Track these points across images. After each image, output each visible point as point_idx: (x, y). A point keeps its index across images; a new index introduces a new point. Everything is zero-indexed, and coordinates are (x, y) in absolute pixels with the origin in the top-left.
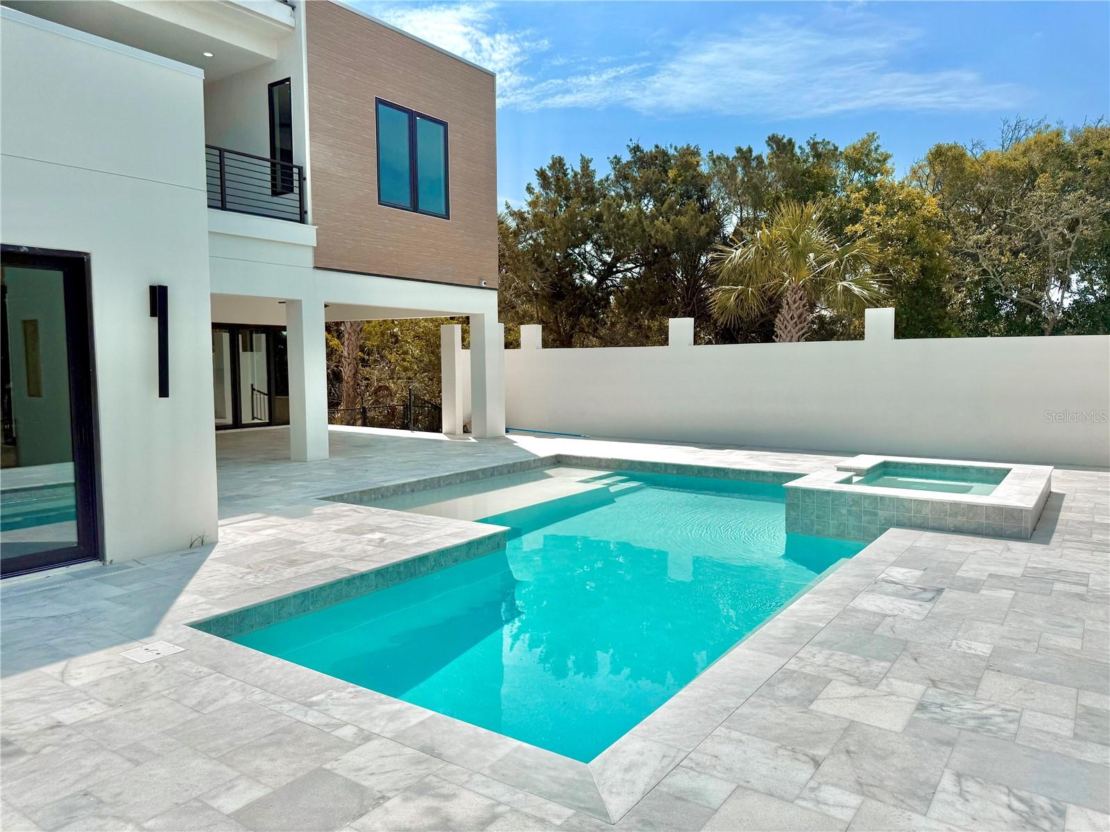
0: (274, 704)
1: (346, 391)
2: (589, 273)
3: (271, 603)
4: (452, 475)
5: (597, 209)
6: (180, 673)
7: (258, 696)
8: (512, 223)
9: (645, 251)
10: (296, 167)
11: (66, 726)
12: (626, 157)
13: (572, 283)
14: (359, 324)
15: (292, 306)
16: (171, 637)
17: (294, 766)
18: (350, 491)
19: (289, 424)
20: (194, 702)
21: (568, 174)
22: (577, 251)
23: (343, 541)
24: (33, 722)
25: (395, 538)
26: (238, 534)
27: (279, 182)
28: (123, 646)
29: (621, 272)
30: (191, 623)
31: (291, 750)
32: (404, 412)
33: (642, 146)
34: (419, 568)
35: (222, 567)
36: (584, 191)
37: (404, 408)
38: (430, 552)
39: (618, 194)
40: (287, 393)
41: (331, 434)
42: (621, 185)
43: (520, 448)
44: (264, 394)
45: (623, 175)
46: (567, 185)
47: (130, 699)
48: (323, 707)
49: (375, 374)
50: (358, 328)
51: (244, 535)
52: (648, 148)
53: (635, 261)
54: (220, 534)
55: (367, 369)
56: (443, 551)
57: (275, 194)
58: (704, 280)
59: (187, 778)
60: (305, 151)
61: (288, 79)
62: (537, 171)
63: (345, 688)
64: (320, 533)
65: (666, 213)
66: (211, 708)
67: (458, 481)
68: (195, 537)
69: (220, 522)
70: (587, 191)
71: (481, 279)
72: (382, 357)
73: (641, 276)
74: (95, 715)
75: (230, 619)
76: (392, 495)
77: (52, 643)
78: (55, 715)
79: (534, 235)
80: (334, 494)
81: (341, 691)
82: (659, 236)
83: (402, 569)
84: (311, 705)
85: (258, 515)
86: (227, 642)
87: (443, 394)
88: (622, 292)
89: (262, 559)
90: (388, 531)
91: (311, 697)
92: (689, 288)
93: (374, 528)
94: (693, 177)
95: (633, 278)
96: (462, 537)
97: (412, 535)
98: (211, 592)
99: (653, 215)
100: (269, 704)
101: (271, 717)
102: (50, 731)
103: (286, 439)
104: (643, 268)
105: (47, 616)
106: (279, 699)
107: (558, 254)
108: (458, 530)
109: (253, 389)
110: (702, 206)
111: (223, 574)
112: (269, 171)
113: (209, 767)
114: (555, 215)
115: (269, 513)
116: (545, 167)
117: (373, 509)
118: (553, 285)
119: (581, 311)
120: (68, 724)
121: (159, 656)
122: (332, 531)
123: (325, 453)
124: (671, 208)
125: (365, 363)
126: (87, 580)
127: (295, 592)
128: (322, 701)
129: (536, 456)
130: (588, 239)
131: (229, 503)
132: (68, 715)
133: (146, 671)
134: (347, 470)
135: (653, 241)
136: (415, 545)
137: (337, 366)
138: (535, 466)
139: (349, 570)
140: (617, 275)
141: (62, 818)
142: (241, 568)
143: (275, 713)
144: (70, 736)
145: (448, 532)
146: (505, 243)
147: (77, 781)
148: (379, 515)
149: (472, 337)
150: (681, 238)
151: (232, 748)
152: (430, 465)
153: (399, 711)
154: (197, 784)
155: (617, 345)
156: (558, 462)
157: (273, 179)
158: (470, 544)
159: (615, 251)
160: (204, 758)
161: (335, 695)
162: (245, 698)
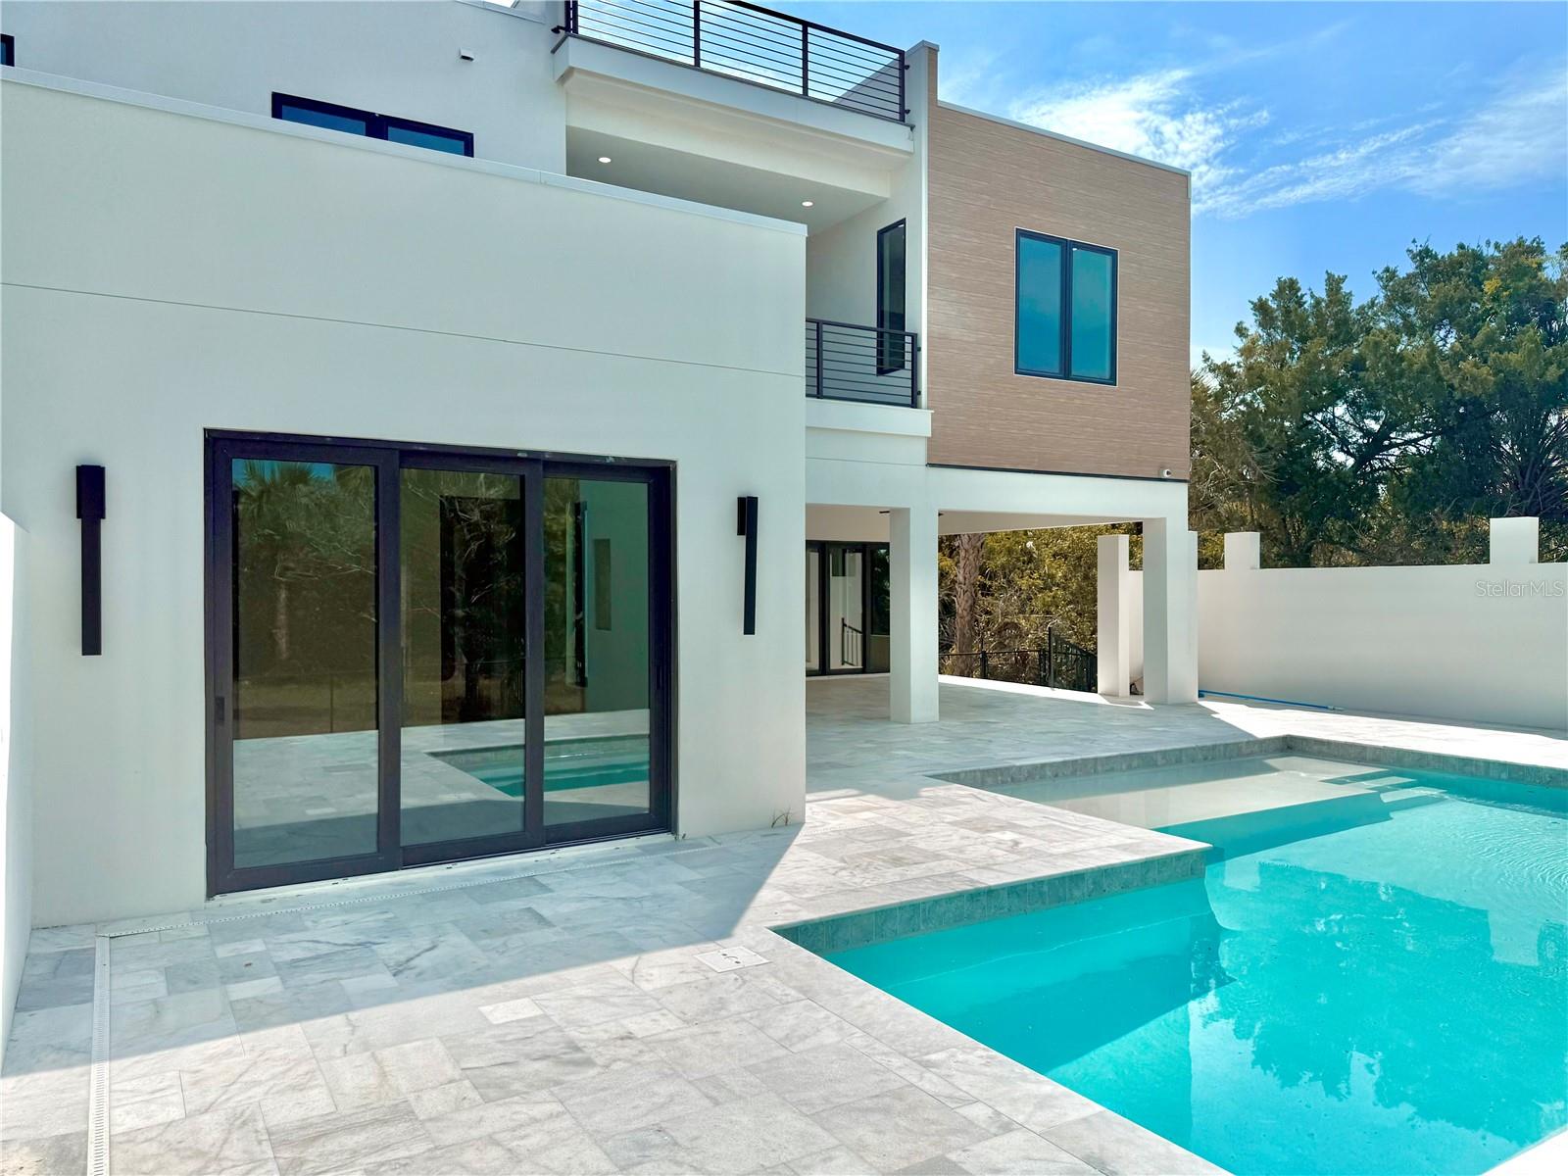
0: (878, 1054)
1: (960, 629)
2: (1341, 450)
3: (872, 913)
4: (1116, 756)
5: (1355, 351)
6: (764, 992)
7: (858, 1040)
8: (1213, 383)
9: (1442, 410)
10: (909, 335)
11: (638, 1039)
12: (1406, 268)
13: (1311, 467)
14: (979, 537)
15: (897, 516)
16: (753, 943)
17: (908, 1146)
18: (968, 769)
19: (889, 671)
20: (781, 1034)
21: (1305, 303)
22: (1319, 417)
23: (963, 838)
24: (603, 1027)
25: (1035, 843)
26: (829, 814)
27: (886, 358)
28: (699, 946)
29: (1397, 445)
30: (775, 927)
31: (903, 1123)
32: (1040, 659)
33: (1434, 248)
34: (1070, 890)
35: (811, 856)
36: (1331, 325)
37: (1040, 655)
38: (1087, 870)
39: (1391, 326)
40: (887, 632)
41: (942, 687)
42: (1397, 312)
43: (1223, 722)
44: (857, 631)
45: (1399, 293)
46: (1303, 320)
47: (707, 1017)
48: (944, 1072)
49: (1001, 605)
50: (979, 543)
51: (837, 817)
52: (1445, 249)
53: (1423, 428)
54: (808, 813)
55: (989, 598)
56: (1106, 870)
57: (881, 372)
58: (1557, 452)
59: (774, 1135)
60: (921, 312)
61: (903, 221)
62: (1252, 303)
63: (975, 1049)
64: (932, 824)
65: (1481, 349)
66: (800, 1046)
67: (1124, 767)
68: (778, 814)
69: (808, 797)
70: (1337, 325)
71: (1163, 467)
72: (1009, 582)
73: (1435, 452)
74: (669, 1030)
75: (821, 929)
76: (1026, 780)
77: (620, 931)
78: (625, 1022)
79: (1248, 397)
80: (947, 771)
81: (969, 1053)
82: (1468, 386)
83: (1045, 888)
84: (928, 1065)
85: (854, 792)
86: (819, 960)
87: (1100, 636)
88: (1400, 477)
89: (859, 852)
90: (1024, 830)
91: (928, 1054)
92: (1527, 467)
93: (1004, 824)
94: (1531, 289)
95: (1420, 454)
96: (1136, 853)
97: (1058, 842)
98: (797, 888)
99: (1456, 353)
100: (874, 1054)
101: (875, 1072)
102: (619, 1042)
103: (883, 694)
104: (1439, 438)
105: (617, 896)
106: (886, 1049)
107: (1287, 424)
108: (1129, 841)
109: (844, 625)
110: (1550, 333)
111: (812, 866)
112: (874, 343)
113: (801, 1124)
114: (1282, 366)
115: (865, 790)
116: (1266, 296)
117: (1001, 797)
118: (1279, 471)
119: (1327, 511)
120: (639, 1036)
121: (740, 966)
122: (948, 823)
123: (933, 712)
124: (1491, 339)
125: (986, 590)
126: (659, 856)
127: (902, 903)
128: (944, 1062)
129: (1251, 735)
130: (1339, 398)
131: (821, 772)
132: (638, 1025)
133: (724, 983)
134: (963, 739)
135: (1457, 395)
136: (1065, 855)
137: (948, 595)
138: (1249, 751)
139: (972, 881)
140: (1391, 451)
141: (634, 1154)
142: (834, 862)
143: (882, 1068)
144: (641, 1052)
145: (1114, 842)
146: (1201, 412)
147: (650, 1112)
148: (1009, 807)
149: (1146, 553)
150: (1509, 388)
151: (829, 1106)
152: (1082, 740)
153: (1050, 1096)
154: (786, 1145)
155: (1391, 562)
156: (1288, 747)
157: (880, 353)
158: (1147, 865)
159: (1386, 413)
160: (794, 1112)
161: (961, 1057)
162: (842, 1040)
